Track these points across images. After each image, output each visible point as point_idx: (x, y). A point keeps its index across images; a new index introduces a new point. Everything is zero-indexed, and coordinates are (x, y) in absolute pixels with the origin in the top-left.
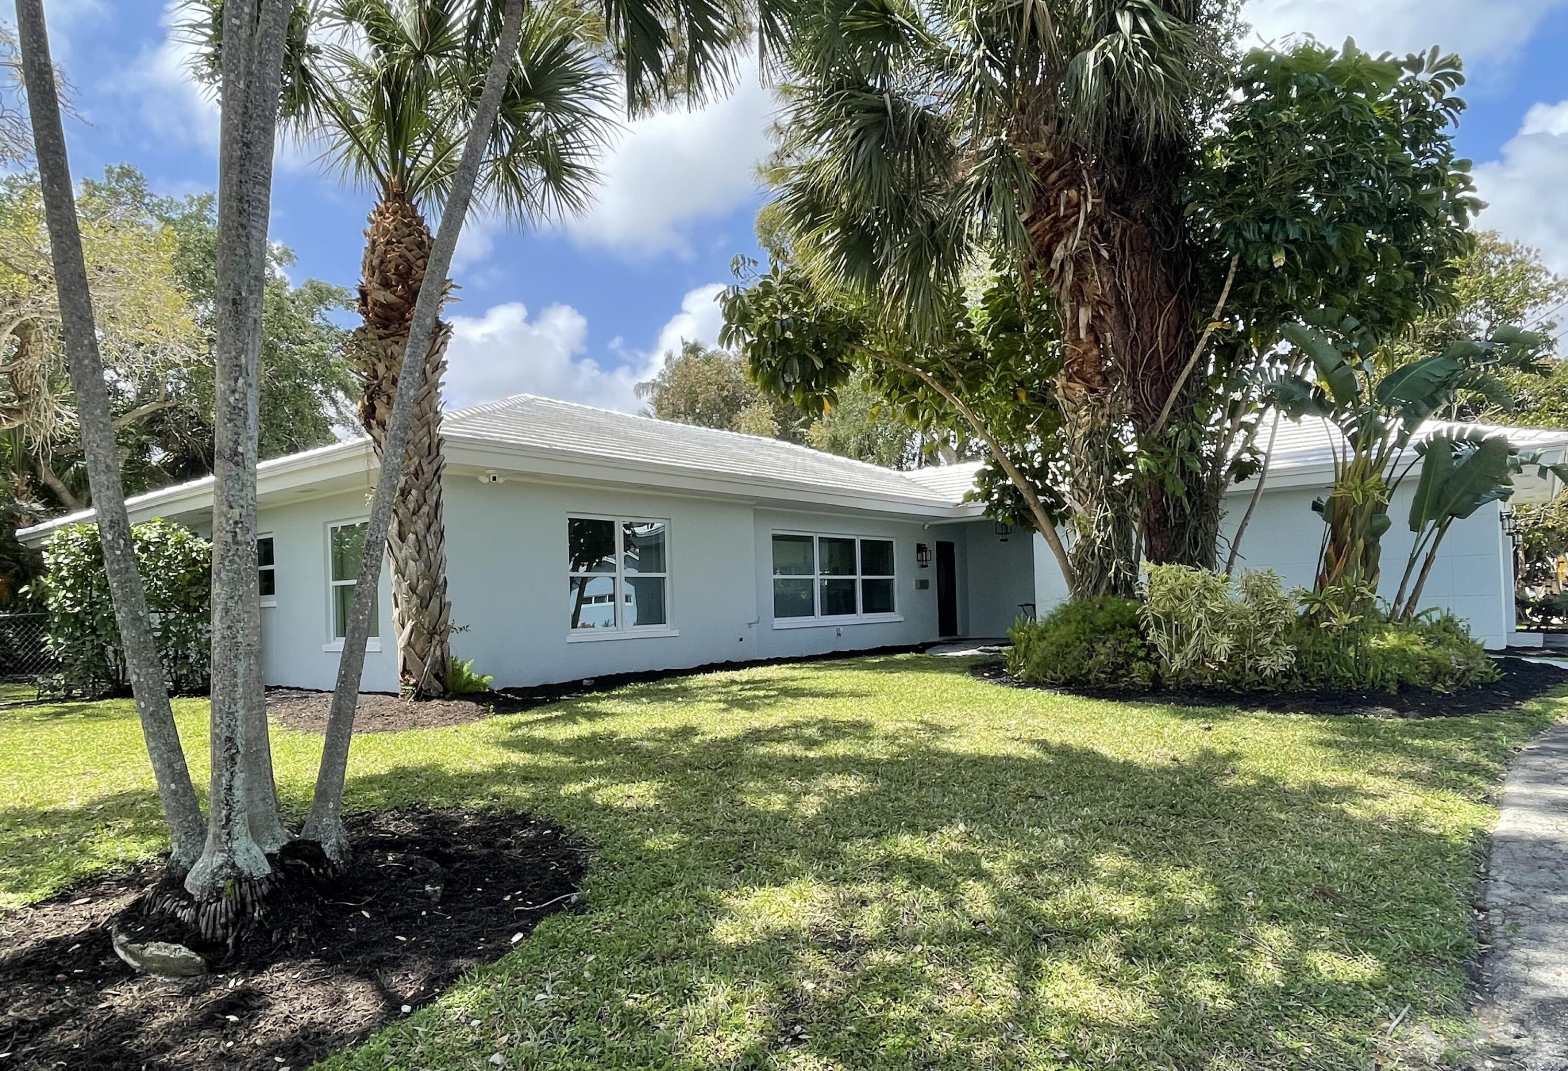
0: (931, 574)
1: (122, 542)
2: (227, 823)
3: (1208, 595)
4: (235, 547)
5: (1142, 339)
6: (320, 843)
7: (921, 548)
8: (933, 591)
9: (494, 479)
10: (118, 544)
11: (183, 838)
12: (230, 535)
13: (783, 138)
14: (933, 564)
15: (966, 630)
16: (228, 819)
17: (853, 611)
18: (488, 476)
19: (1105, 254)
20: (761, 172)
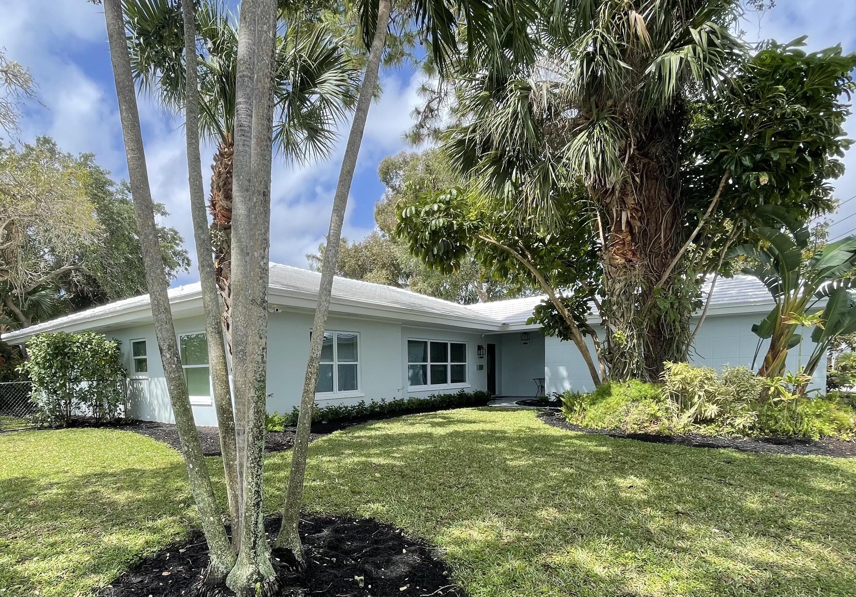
0: (484, 362)
1: (176, 359)
2: (254, 546)
3: (706, 382)
4: (262, 365)
5: (650, 231)
6: (291, 550)
7: (480, 348)
8: (485, 372)
9: (277, 310)
10: (173, 360)
11: (219, 552)
12: (260, 357)
13: (420, 116)
14: (486, 357)
15: (500, 392)
16: (255, 542)
17: (445, 382)
18: (274, 308)
19: (637, 180)
20: (407, 137)
